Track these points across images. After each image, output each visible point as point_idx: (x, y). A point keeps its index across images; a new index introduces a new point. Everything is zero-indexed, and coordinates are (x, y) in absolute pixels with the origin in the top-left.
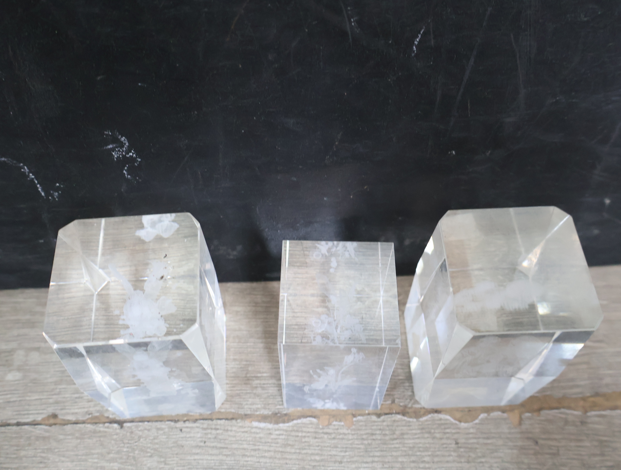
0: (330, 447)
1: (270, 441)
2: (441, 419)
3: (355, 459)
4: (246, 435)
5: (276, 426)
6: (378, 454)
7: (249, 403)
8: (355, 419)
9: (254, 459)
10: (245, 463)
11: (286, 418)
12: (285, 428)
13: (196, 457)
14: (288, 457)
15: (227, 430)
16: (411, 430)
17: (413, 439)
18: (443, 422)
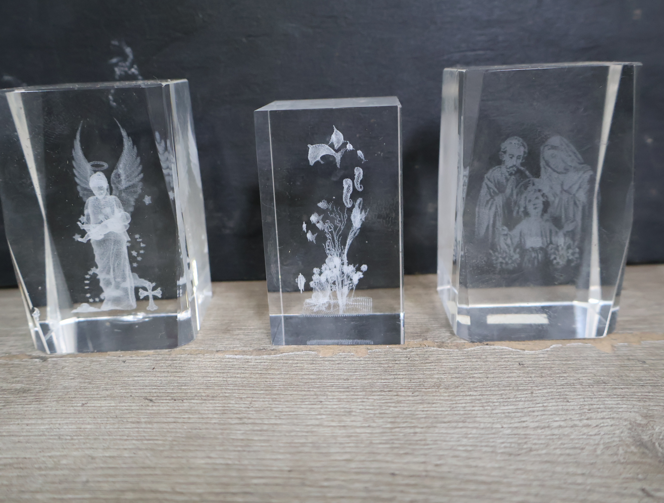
0: (332, 369)
1: (246, 366)
2: (494, 349)
3: (368, 377)
4: (214, 363)
5: (258, 357)
6: (404, 373)
7: (225, 344)
8: (369, 351)
9: (221, 379)
10: (205, 382)
11: (273, 352)
12: (270, 358)
13: (136, 379)
14: (269, 377)
15: (189, 361)
16: (453, 356)
17: (455, 362)
18: (497, 351)
